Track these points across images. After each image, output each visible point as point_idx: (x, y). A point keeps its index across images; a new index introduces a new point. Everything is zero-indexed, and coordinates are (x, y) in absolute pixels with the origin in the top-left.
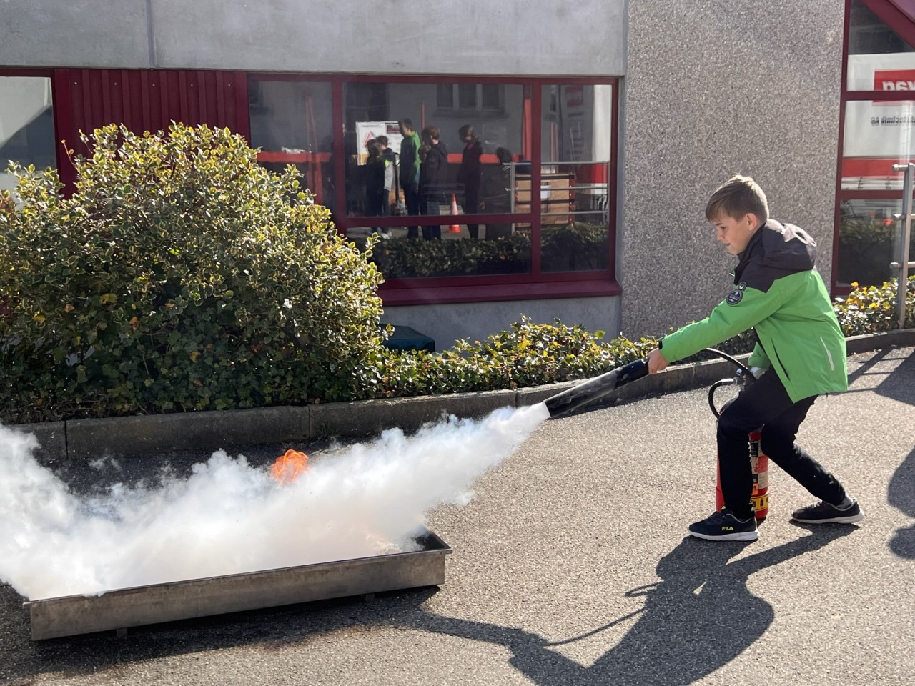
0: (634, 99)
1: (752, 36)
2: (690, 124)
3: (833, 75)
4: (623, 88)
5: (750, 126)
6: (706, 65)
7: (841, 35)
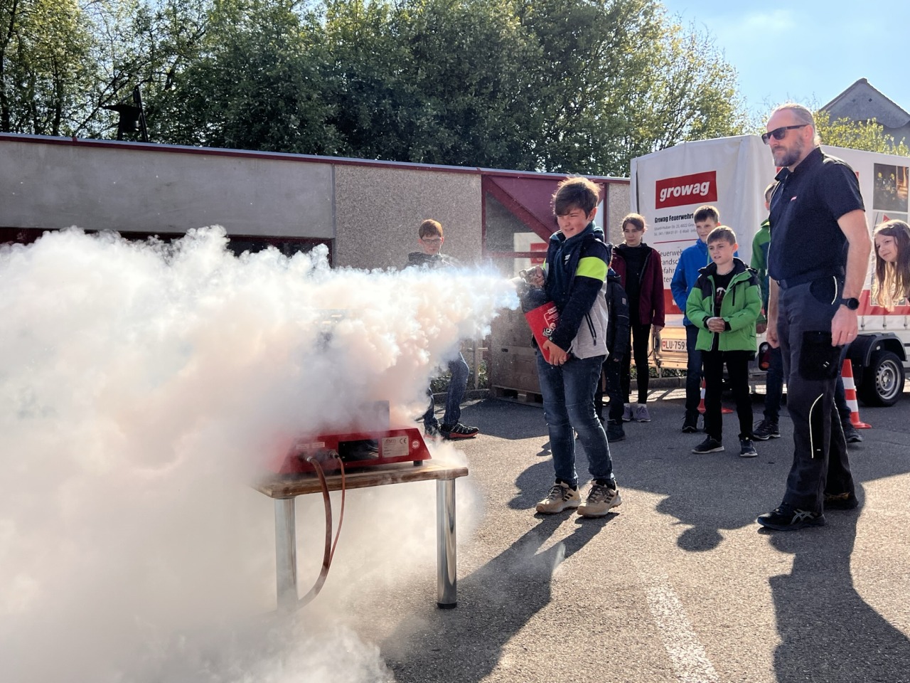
0: (341, 254)
1: (421, 216)
3: (476, 242)
4: (335, 247)
7: (480, 216)
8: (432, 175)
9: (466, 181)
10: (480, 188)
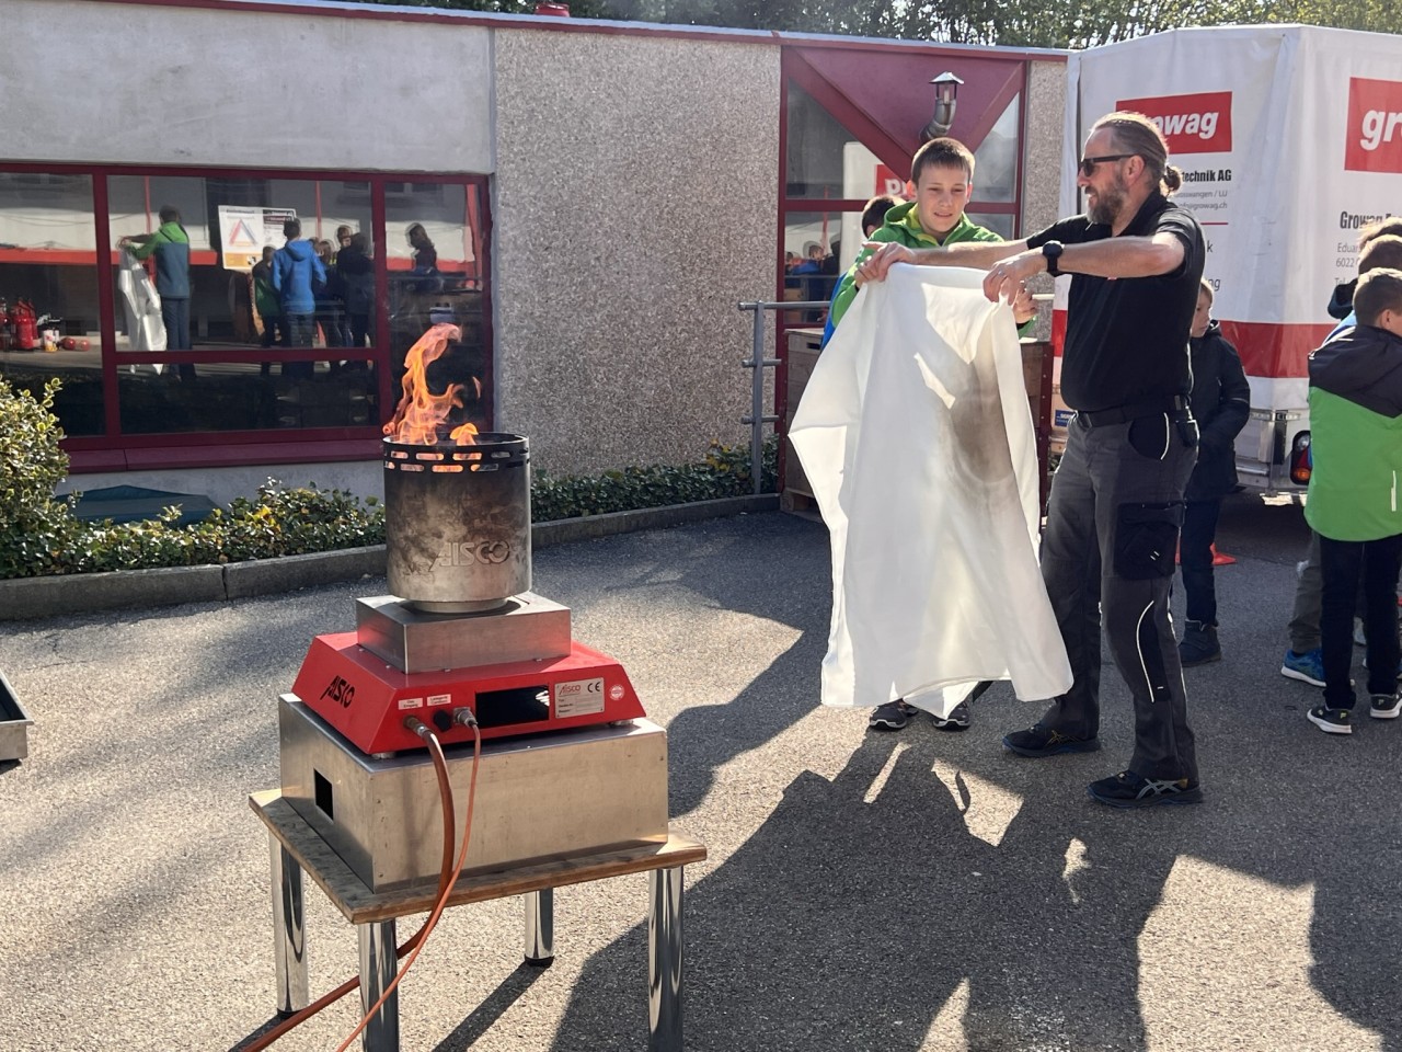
0: (508, 205)
1: (661, 128)
2: (585, 237)
3: (768, 179)
4: (494, 191)
5: (662, 242)
6: (602, 162)
7: (776, 128)
8: (683, 47)
9: (749, 59)
10: (779, 72)
